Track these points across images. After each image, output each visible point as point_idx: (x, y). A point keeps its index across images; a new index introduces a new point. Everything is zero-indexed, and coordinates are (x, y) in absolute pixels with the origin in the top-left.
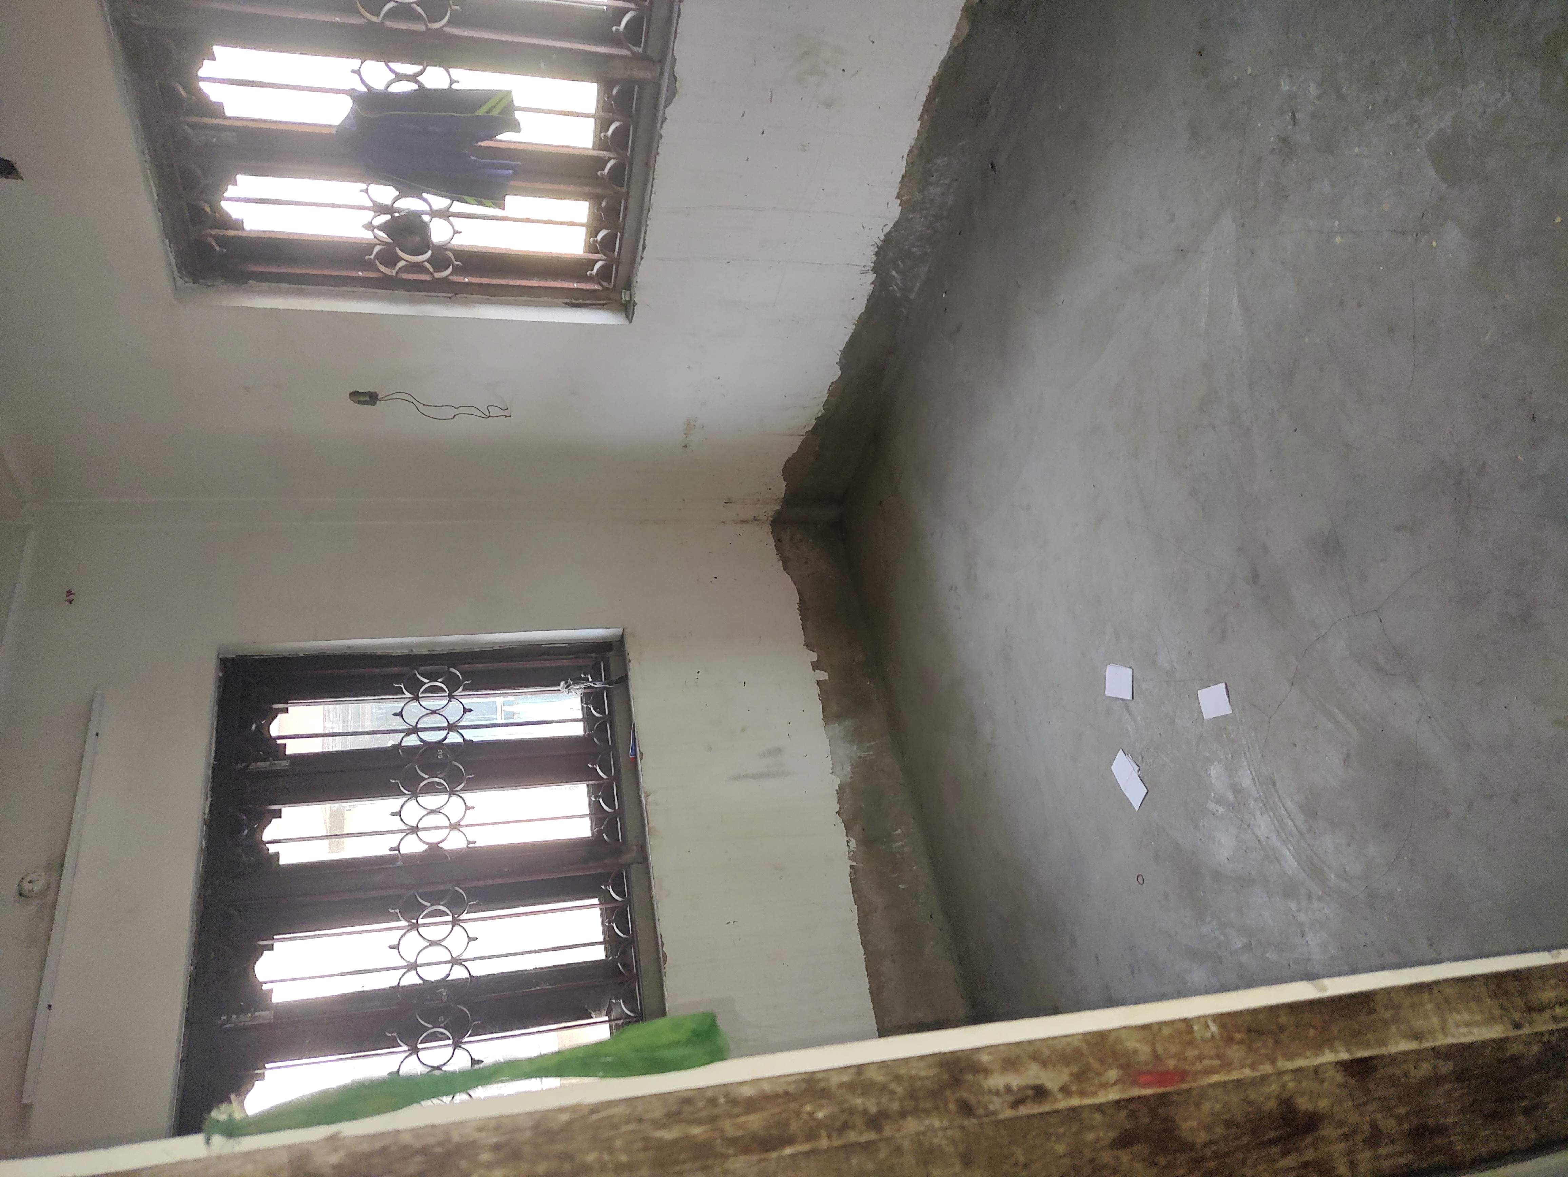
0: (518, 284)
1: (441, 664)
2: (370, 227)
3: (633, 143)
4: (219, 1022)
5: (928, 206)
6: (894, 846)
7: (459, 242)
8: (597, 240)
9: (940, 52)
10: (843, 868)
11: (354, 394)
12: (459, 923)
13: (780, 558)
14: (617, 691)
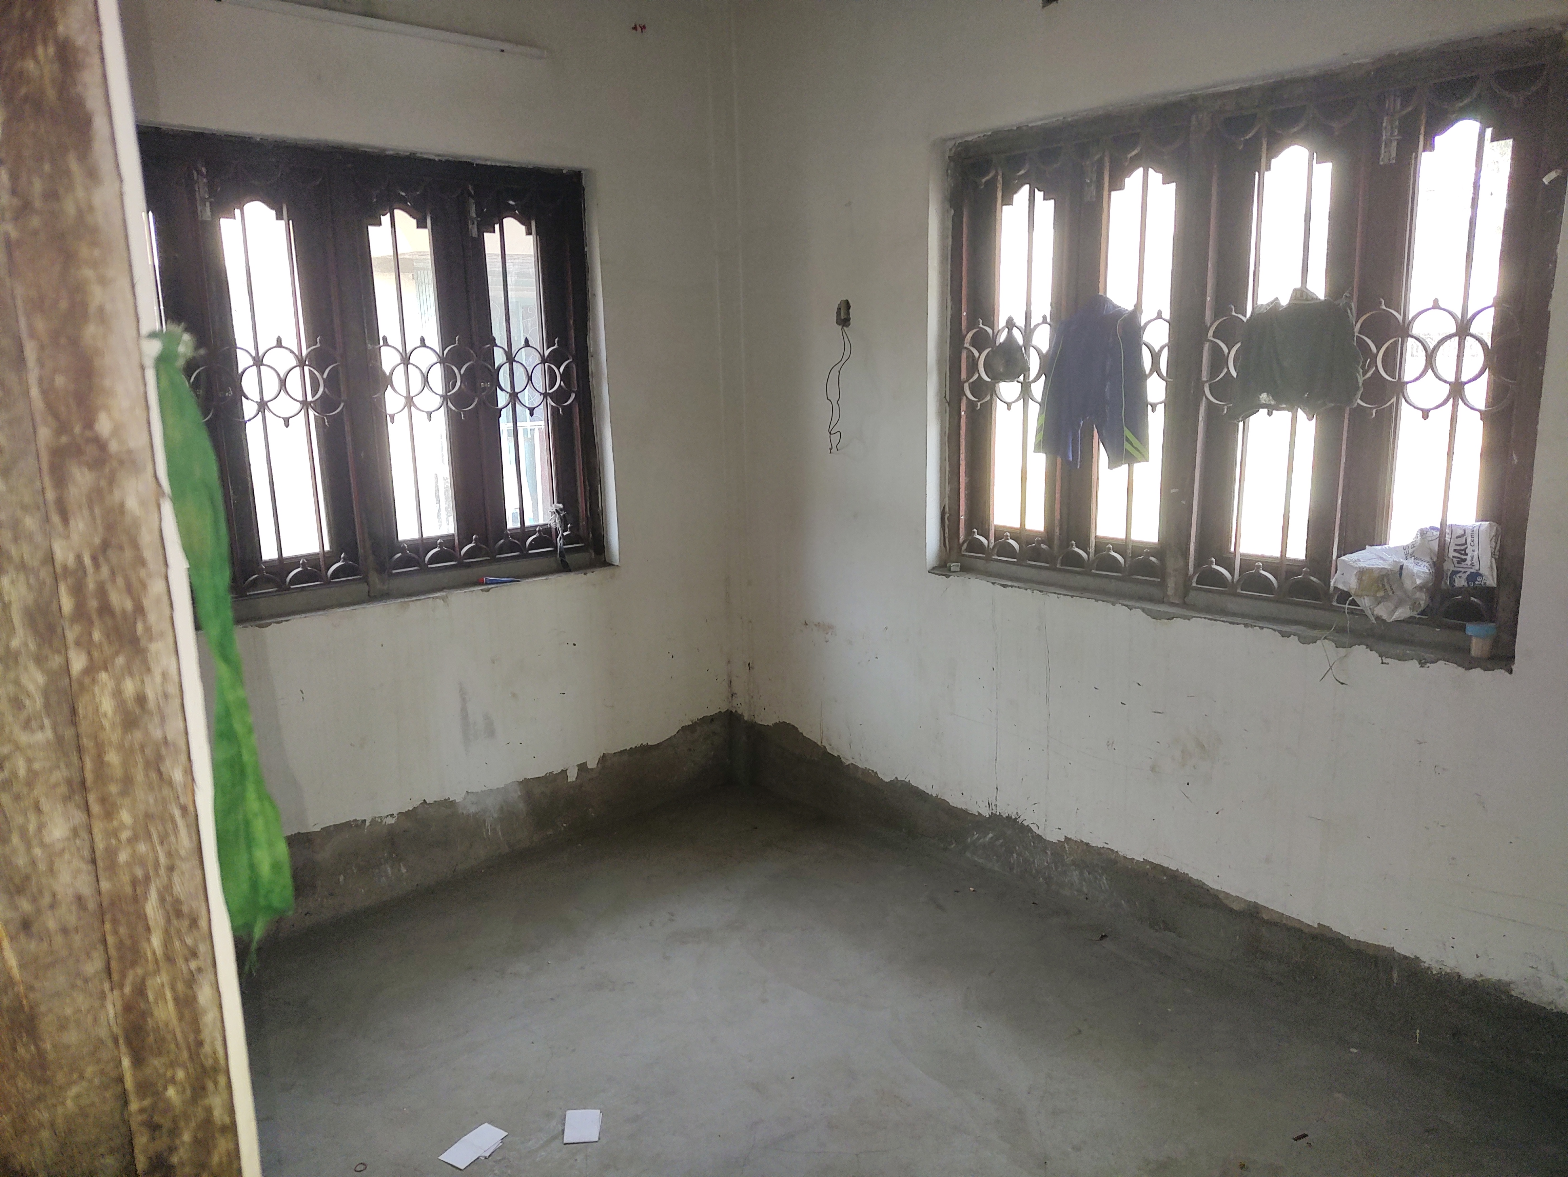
0: (961, 462)
1: (578, 386)
2: (1010, 324)
3: (1106, 576)
4: (199, 165)
5: (1059, 869)
6: (387, 865)
7: (1000, 408)
8: (1008, 539)
9: (1212, 882)
10: (363, 812)
11: (847, 305)
12: (305, 407)
13: (693, 721)
14: (552, 562)
